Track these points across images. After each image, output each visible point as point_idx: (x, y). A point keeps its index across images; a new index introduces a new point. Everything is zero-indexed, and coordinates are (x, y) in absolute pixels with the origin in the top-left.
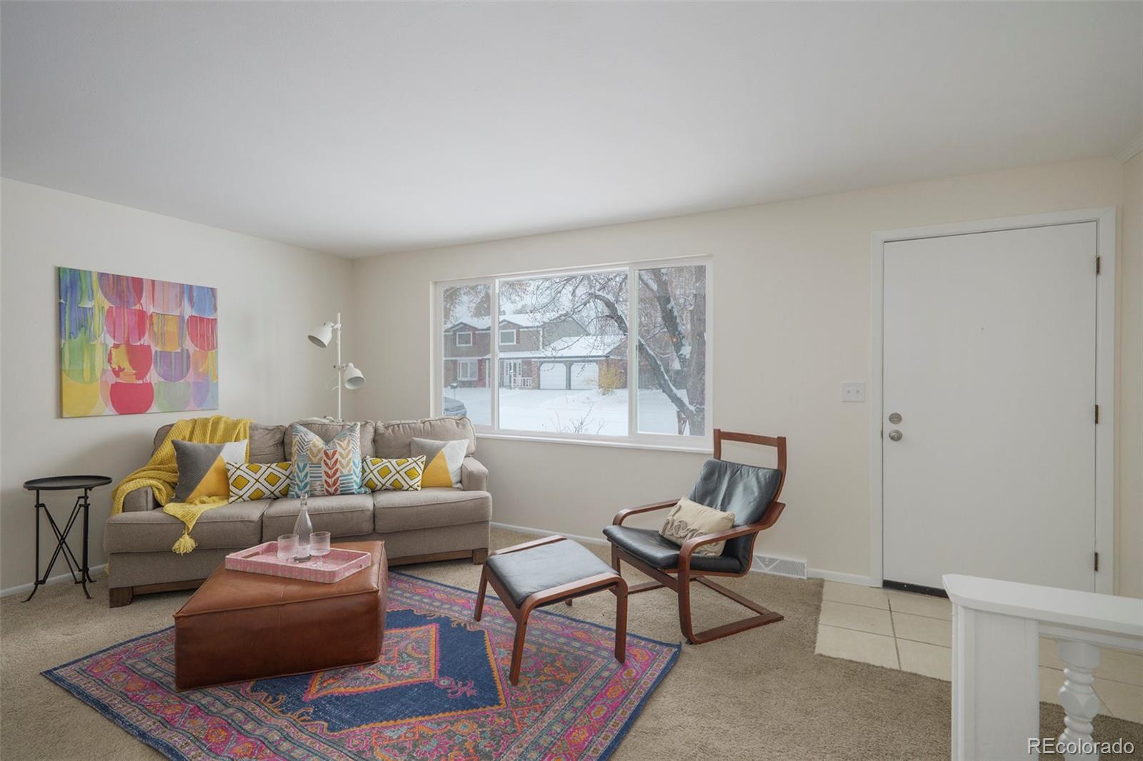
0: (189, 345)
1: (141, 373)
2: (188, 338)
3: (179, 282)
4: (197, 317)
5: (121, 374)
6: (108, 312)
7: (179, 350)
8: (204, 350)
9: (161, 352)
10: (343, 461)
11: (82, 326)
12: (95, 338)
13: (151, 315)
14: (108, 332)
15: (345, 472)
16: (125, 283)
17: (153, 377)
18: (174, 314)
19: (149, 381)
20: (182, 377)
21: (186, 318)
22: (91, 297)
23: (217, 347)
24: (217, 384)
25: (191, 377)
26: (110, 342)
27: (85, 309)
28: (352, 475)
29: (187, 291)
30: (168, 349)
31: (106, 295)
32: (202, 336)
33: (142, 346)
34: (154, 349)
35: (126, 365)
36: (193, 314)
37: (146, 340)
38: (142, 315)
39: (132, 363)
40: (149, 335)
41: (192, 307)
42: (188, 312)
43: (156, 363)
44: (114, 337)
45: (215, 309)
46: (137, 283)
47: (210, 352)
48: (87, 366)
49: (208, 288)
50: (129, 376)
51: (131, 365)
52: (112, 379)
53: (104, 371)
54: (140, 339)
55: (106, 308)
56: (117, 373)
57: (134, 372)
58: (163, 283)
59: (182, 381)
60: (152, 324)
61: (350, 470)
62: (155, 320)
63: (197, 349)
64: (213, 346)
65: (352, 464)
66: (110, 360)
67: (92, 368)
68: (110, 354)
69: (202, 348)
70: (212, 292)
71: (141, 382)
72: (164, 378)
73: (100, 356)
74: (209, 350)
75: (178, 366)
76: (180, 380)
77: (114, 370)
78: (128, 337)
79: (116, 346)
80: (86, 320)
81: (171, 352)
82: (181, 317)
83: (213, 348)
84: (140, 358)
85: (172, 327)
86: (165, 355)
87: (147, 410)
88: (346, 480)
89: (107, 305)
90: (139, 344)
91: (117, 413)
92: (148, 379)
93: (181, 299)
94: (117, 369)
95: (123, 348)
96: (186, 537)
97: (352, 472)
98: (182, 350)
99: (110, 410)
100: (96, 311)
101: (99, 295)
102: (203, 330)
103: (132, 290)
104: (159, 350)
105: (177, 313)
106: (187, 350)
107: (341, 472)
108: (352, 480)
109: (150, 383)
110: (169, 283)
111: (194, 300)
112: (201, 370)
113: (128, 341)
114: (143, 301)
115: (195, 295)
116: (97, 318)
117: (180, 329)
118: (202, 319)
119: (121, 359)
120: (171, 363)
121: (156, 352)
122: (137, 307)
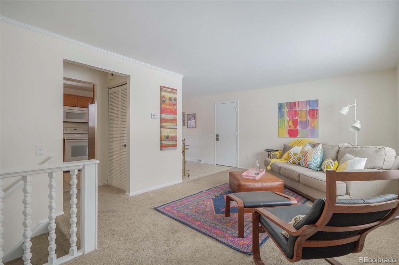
0: (309, 118)
1: (295, 127)
2: (308, 116)
3: (306, 100)
4: (311, 110)
5: (291, 127)
6: (288, 112)
7: (306, 120)
8: (314, 119)
9: (300, 121)
10: (309, 156)
11: (282, 116)
12: (285, 119)
13: (298, 111)
14: (288, 117)
15: (310, 160)
16: (292, 104)
17: (298, 128)
18: (304, 110)
19: (297, 129)
20: (307, 128)
21: (308, 110)
22: (284, 109)
23: (318, 118)
24: (318, 130)
25: (309, 128)
26: (288, 119)
27: (283, 112)
28: (312, 162)
29: (308, 103)
30: (303, 120)
31: (287, 108)
32: (313, 115)
33: (296, 119)
34: (299, 120)
35: (292, 125)
36: (310, 109)
37: (297, 118)
38: (296, 111)
39: (293, 124)
40: (298, 116)
41: (310, 107)
42: (309, 108)
43: (299, 124)
44: (289, 118)
45: (318, 106)
46: (295, 103)
47: (315, 120)
48: (283, 125)
49: (315, 100)
50: (292, 128)
51: (293, 125)
52: (289, 128)
53: (287, 126)
54: (295, 118)
55: (287, 111)
56: (290, 127)
57: (294, 126)
58: (301, 102)
59: (306, 129)
60: (298, 113)
61: (311, 160)
62: (299, 112)
63: (311, 119)
64: (317, 118)
65: (313, 158)
66: (288, 124)
67: (285, 125)
68: (288, 122)
69: (313, 119)
70: (317, 101)
71: (295, 129)
72: (301, 128)
73: (286, 123)
74: (315, 119)
75: (306, 124)
76: (306, 128)
77: (289, 126)
78: (292, 118)
79: (290, 120)
80: (283, 114)
81: (303, 121)
82: (306, 110)
83: (317, 119)
84: (295, 123)
85: (304, 114)
86: (302, 122)
87: (297, 136)
88: (310, 163)
89: (287, 110)
90: (295, 119)
91: (289, 137)
92: (297, 128)
93: (307, 105)
94: (290, 126)
95: (291, 120)
96: (269, 166)
97: (312, 161)
98: (307, 120)
99: (288, 136)
100: (285, 112)
101: (286, 108)
102: (313, 113)
103: (293, 105)
104: (300, 120)
105: (305, 109)
106: (308, 120)
107: (308, 160)
108: (312, 164)
109: (298, 129)
110: (303, 101)
111: (311, 105)
112: (313, 126)
113: (292, 119)
114: (296, 108)
115: (311, 103)
116: (285, 114)
117: (306, 114)
118: (313, 110)
119: (291, 123)
120: (303, 124)
121: (299, 121)
122: (295, 109)
